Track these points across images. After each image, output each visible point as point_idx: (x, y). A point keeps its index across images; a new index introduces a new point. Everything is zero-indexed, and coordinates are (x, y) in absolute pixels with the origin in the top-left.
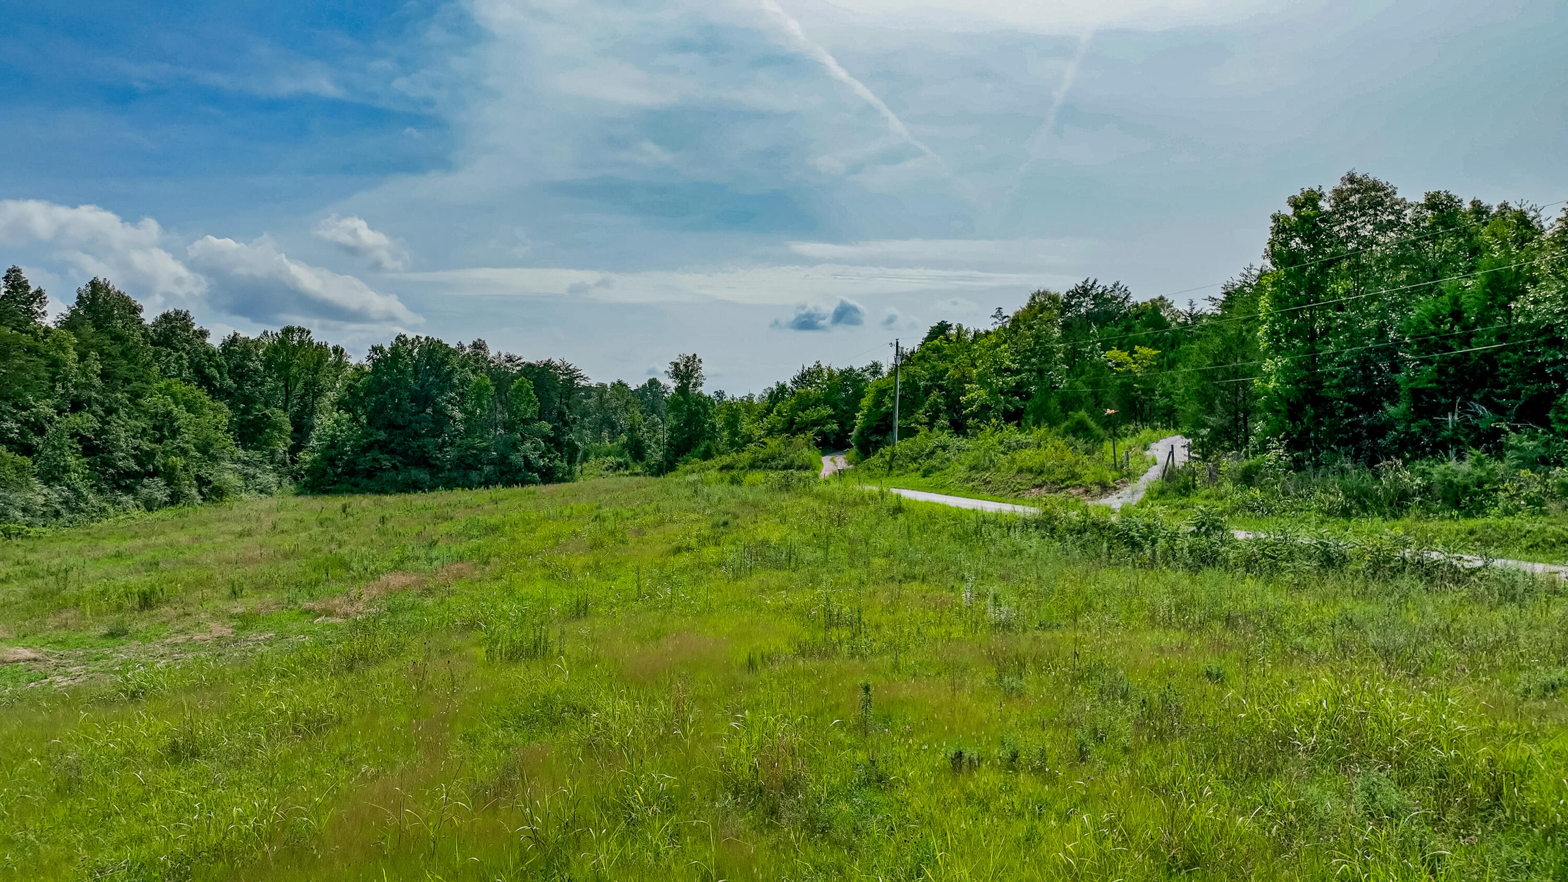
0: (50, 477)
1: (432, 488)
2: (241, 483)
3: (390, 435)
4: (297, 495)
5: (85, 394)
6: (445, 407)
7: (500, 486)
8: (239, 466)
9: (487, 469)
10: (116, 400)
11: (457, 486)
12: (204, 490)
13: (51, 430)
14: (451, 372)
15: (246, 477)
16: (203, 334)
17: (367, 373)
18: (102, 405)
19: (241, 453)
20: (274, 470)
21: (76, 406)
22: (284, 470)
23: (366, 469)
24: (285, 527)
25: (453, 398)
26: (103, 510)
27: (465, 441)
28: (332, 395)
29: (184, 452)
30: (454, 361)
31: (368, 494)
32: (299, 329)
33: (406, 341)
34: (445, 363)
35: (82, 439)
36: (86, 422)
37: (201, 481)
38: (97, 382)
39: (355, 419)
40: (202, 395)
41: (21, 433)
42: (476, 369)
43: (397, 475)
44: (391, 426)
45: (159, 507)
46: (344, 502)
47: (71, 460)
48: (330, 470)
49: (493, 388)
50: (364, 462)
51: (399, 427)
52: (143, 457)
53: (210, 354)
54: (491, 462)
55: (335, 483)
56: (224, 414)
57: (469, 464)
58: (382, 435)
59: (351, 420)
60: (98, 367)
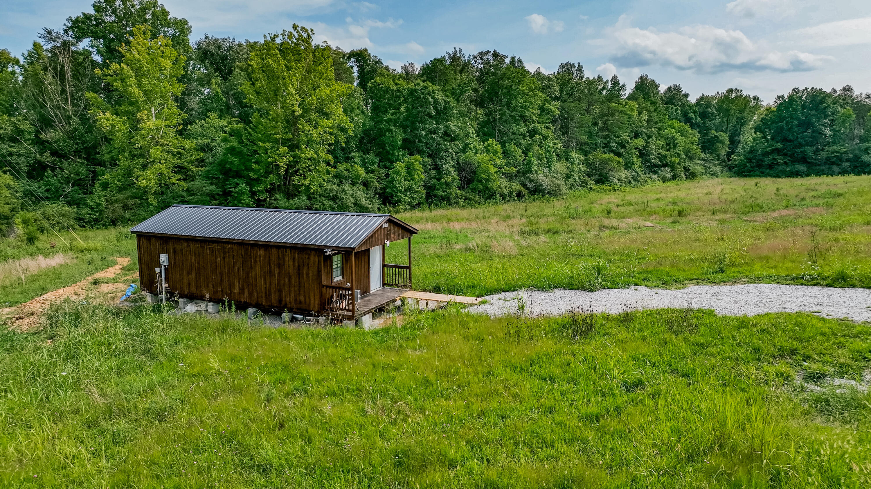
0: (628, 166)
1: (807, 175)
2: (703, 171)
3: (784, 145)
4: (730, 177)
5: (640, 130)
6: (821, 129)
7: (852, 175)
8: (702, 162)
9: (846, 164)
10: (652, 132)
11: (824, 174)
12: (687, 174)
13: (628, 146)
14: (825, 108)
15: (706, 168)
16: (686, 95)
17: (773, 111)
18: (646, 134)
19: (703, 155)
20: (719, 165)
21: (636, 136)
22: (724, 164)
23: (769, 165)
24: (728, 191)
25: (826, 123)
26: (646, 181)
27: (831, 148)
28: (751, 124)
29: (679, 155)
30: (829, 101)
31: (769, 178)
32: (736, 89)
33: (799, 91)
34: (822, 102)
35: (640, 151)
36: (640, 142)
37: (686, 169)
38: (645, 124)
39: (764, 137)
40: (687, 127)
41: (617, 148)
42: (844, 104)
43: (787, 168)
44: (785, 140)
45: (668, 181)
46: (756, 181)
47: (635, 159)
48: (748, 165)
49: (854, 116)
50: (767, 160)
51: (790, 141)
52: (662, 158)
53: (690, 107)
54: (848, 160)
55: (751, 171)
56: (695, 136)
57: (833, 162)
58: (780, 146)
59: (762, 138)
60: (646, 118)
